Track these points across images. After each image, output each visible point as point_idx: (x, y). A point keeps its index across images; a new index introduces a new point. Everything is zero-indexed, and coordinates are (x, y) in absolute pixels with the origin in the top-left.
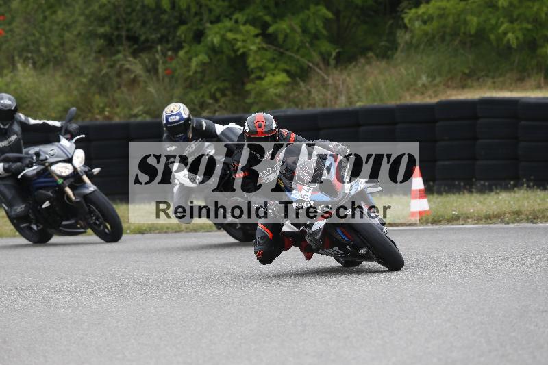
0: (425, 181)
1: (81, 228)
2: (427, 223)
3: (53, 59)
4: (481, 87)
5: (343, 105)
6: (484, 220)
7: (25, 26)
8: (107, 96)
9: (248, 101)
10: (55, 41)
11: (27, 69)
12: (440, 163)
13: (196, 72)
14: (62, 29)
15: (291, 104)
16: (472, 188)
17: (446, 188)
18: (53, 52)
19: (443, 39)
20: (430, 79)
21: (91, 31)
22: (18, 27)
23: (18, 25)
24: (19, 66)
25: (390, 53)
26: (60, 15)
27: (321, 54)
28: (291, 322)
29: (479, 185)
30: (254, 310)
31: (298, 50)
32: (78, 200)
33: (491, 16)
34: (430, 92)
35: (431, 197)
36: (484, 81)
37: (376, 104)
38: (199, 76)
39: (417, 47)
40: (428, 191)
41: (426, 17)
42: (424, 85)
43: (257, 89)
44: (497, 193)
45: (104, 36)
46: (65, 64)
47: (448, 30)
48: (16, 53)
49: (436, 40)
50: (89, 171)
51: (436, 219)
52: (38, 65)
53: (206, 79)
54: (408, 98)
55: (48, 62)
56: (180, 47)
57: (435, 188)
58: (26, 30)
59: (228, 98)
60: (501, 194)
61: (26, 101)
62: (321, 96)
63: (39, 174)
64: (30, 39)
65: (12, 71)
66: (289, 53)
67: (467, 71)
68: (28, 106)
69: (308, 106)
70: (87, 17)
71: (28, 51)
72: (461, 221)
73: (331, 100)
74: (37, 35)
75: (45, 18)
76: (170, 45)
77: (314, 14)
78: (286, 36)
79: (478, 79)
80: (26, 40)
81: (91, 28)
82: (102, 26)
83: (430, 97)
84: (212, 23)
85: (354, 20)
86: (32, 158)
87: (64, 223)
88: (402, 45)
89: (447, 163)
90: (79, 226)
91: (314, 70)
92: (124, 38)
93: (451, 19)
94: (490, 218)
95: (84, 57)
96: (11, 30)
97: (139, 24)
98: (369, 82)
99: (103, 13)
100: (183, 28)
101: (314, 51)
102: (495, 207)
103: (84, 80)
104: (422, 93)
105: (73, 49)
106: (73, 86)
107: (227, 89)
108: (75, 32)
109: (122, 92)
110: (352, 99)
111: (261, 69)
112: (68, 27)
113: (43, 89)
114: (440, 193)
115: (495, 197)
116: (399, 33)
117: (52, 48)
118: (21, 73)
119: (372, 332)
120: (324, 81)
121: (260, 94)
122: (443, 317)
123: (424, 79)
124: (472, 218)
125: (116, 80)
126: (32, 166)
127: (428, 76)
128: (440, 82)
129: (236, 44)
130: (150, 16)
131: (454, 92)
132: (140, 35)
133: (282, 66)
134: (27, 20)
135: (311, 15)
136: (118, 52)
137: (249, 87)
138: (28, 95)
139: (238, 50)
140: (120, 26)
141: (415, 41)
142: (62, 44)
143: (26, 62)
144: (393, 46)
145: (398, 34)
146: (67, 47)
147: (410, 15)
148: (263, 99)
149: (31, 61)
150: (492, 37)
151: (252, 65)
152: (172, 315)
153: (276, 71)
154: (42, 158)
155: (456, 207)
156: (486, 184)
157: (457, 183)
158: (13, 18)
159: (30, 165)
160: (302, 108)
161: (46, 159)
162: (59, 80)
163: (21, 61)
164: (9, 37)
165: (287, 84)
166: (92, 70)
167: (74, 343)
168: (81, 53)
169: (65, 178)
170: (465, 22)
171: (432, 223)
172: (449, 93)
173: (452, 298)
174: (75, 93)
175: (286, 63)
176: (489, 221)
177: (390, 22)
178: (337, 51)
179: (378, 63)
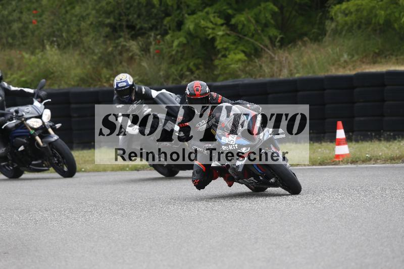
0: (346, 132)
1: (46, 166)
2: (348, 163)
3: (72, 42)
4: (387, 63)
5: (286, 76)
6: (389, 161)
7: (52, 17)
8: (112, 70)
9: (216, 73)
10: (74, 29)
11: (54, 49)
12: (357, 119)
13: (177, 51)
14: (79, 20)
15: (247, 75)
16: (381, 137)
17: (362, 137)
18: (72, 37)
19: (359, 27)
20: (350, 57)
21: (99, 22)
22: (46, 19)
23: (47, 17)
24: (48, 47)
25: (320, 37)
26: (78, 9)
27: (270, 38)
28: (246, 236)
29: (386, 135)
30: (220, 227)
31: (253, 36)
32: (45, 146)
33: (395, 10)
34: (350, 66)
35: (350, 144)
36: (389, 58)
37: (310, 75)
38: (179, 54)
39: (340, 33)
40: (349, 139)
41: (347, 12)
42: (345, 61)
43: (223, 64)
44: (399, 141)
45: (110, 25)
46: (81, 46)
47: (363, 21)
48: (45, 37)
49: (354, 28)
50: (53, 125)
51: (354, 160)
52: (61, 46)
53: (185, 57)
54: (334, 71)
55: (69, 44)
56: (166, 33)
57: (354, 137)
58: (52, 20)
59: (200, 71)
60: (402, 142)
61: (52, 73)
62: (269, 70)
63: (17, 126)
64: (56, 27)
65: (42, 51)
66: (247, 38)
67: (377, 51)
68: (54, 77)
69: (260, 77)
70: (98, 11)
71: (54, 36)
72: (372, 162)
73: (277, 73)
74: (61, 24)
75: (67, 12)
76: (158, 32)
77: (264, 8)
78: (244, 25)
79: (386, 57)
80: (53, 28)
81: (100, 19)
82: (109, 18)
83: (350, 70)
84: (189, 14)
85: (294, 13)
86: (12, 114)
87: (34, 162)
88: (329, 32)
89: (362, 119)
90: (44, 165)
91: (265, 50)
92: (125, 26)
93: (365, 13)
94: (394, 160)
95: (96, 40)
96: (42, 21)
97: (135, 16)
98: (305, 59)
99: (109, 8)
100: (168, 19)
101: (265, 36)
102: (398, 151)
103: (95, 58)
104: (344, 67)
105: (87, 34)
106: (87, 62)
107: (200, 64)
108: (89, 22)
109: (123, 66)
110: (292, 72)
111: (226, 49)
112: (83, 18)
113: (65, 64)
114: (357, 141)
115: (398, 143)
116: (328, 22)
117: (72, 34)
118: (49, 52)
119: (306, 243)
120: (272, 58)
121: (224, 68)
122: (359, 233)
123: (345, 56)
124: (380, 159)
125: (118, 58)
126: (13, 120)
127: (348, 55)
128: (358, 59)
129: (207, 31)
130: (143, 11)
131: (368, 67)
132: (136, 24)
133: (241, 48)
134: (54, 14)
135: (262, 9)
136: (120, 37)
137: (216, 62)
138: (54, 68)
139: (209, 35)
140: (121, 18)
141: (339, 28)
142: (79, 31)
143: (53, 44)
144: (323, 33)
145: (326, 23)
146: (83, 33)
147: (335, 10)
148: (227, 71)
149: (56, 44)
150: (396, 26)
151: (219, 47)
152: (159, 231)
153: (236, 51)
154: (20, 114)
155: (369, 151)
156: (392, 134)
157: (369, 133)
158: (43, 12)
159: (11, 119)
160: (255, 78)
161: (23, 115)
162: (77, 57)
163: (49, 43)
164: (40, 26)
165: (245, 61)
166: (101, 50)
167: (87, 251)
168: (93, 38)
169: (36, 130)
170: (376, 16)
171: (351, 163)
172: (364, 67)
173: (365, 218)
174: (89, 67)
175: (244, 45)
176: (393, 161)
177: (321, 14)
178: (281, 36)
179: (312, 45)
